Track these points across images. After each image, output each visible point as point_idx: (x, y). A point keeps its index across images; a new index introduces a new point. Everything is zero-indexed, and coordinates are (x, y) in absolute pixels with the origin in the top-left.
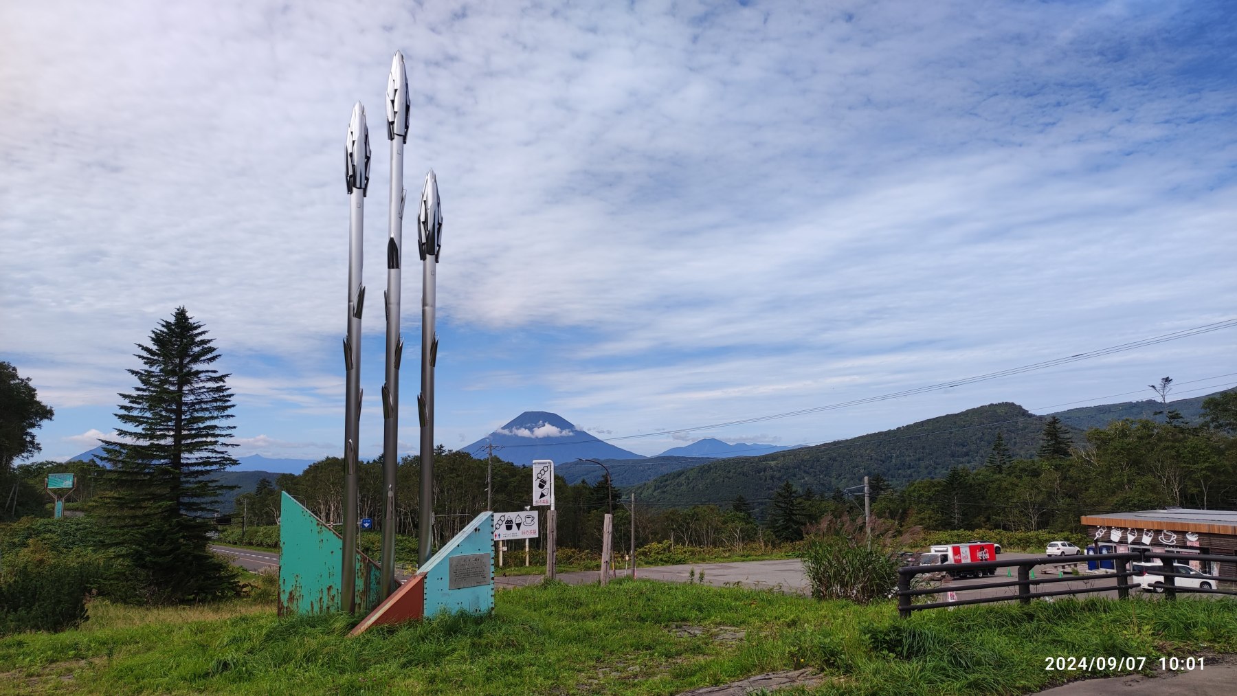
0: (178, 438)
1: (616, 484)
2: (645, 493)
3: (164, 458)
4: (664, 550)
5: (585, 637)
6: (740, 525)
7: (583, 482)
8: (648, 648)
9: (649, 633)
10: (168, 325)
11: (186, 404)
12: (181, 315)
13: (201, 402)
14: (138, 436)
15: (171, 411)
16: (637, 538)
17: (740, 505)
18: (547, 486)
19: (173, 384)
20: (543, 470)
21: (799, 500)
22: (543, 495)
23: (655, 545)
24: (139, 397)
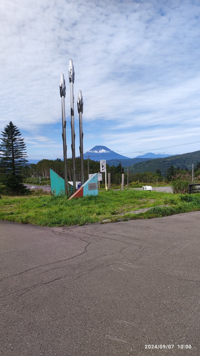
0: (13, 155)
1: (123, 166)
2: (131, 169)
3: (10, 160)
4: (136, 184)
5: (119, 201)
6: (158, 177)
7: (113, 166)
8: (134, 203)
9: (134, 200)
10: (8, 126)
11: (14, 147)
12: (11, 123)
13: (18, 146)
14: (4, 155)
15: (11, 148)
16: (129, 181)
17: (158, 172)
18: (104, 167)
19: (11, 142)
20: (103, 163)
21: (175, 170)
22: (103, 169)
23: (134, 183)
24: (3, 145)
